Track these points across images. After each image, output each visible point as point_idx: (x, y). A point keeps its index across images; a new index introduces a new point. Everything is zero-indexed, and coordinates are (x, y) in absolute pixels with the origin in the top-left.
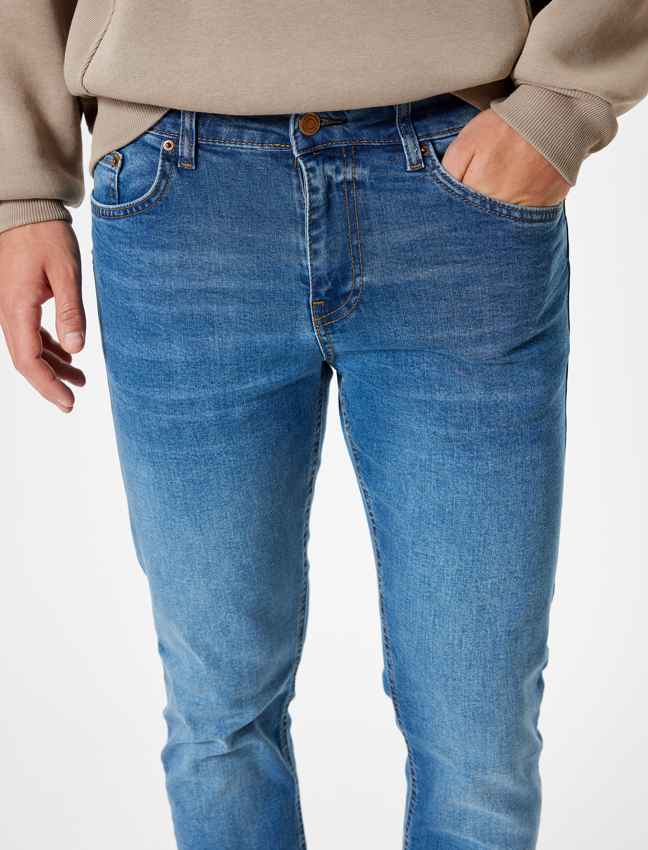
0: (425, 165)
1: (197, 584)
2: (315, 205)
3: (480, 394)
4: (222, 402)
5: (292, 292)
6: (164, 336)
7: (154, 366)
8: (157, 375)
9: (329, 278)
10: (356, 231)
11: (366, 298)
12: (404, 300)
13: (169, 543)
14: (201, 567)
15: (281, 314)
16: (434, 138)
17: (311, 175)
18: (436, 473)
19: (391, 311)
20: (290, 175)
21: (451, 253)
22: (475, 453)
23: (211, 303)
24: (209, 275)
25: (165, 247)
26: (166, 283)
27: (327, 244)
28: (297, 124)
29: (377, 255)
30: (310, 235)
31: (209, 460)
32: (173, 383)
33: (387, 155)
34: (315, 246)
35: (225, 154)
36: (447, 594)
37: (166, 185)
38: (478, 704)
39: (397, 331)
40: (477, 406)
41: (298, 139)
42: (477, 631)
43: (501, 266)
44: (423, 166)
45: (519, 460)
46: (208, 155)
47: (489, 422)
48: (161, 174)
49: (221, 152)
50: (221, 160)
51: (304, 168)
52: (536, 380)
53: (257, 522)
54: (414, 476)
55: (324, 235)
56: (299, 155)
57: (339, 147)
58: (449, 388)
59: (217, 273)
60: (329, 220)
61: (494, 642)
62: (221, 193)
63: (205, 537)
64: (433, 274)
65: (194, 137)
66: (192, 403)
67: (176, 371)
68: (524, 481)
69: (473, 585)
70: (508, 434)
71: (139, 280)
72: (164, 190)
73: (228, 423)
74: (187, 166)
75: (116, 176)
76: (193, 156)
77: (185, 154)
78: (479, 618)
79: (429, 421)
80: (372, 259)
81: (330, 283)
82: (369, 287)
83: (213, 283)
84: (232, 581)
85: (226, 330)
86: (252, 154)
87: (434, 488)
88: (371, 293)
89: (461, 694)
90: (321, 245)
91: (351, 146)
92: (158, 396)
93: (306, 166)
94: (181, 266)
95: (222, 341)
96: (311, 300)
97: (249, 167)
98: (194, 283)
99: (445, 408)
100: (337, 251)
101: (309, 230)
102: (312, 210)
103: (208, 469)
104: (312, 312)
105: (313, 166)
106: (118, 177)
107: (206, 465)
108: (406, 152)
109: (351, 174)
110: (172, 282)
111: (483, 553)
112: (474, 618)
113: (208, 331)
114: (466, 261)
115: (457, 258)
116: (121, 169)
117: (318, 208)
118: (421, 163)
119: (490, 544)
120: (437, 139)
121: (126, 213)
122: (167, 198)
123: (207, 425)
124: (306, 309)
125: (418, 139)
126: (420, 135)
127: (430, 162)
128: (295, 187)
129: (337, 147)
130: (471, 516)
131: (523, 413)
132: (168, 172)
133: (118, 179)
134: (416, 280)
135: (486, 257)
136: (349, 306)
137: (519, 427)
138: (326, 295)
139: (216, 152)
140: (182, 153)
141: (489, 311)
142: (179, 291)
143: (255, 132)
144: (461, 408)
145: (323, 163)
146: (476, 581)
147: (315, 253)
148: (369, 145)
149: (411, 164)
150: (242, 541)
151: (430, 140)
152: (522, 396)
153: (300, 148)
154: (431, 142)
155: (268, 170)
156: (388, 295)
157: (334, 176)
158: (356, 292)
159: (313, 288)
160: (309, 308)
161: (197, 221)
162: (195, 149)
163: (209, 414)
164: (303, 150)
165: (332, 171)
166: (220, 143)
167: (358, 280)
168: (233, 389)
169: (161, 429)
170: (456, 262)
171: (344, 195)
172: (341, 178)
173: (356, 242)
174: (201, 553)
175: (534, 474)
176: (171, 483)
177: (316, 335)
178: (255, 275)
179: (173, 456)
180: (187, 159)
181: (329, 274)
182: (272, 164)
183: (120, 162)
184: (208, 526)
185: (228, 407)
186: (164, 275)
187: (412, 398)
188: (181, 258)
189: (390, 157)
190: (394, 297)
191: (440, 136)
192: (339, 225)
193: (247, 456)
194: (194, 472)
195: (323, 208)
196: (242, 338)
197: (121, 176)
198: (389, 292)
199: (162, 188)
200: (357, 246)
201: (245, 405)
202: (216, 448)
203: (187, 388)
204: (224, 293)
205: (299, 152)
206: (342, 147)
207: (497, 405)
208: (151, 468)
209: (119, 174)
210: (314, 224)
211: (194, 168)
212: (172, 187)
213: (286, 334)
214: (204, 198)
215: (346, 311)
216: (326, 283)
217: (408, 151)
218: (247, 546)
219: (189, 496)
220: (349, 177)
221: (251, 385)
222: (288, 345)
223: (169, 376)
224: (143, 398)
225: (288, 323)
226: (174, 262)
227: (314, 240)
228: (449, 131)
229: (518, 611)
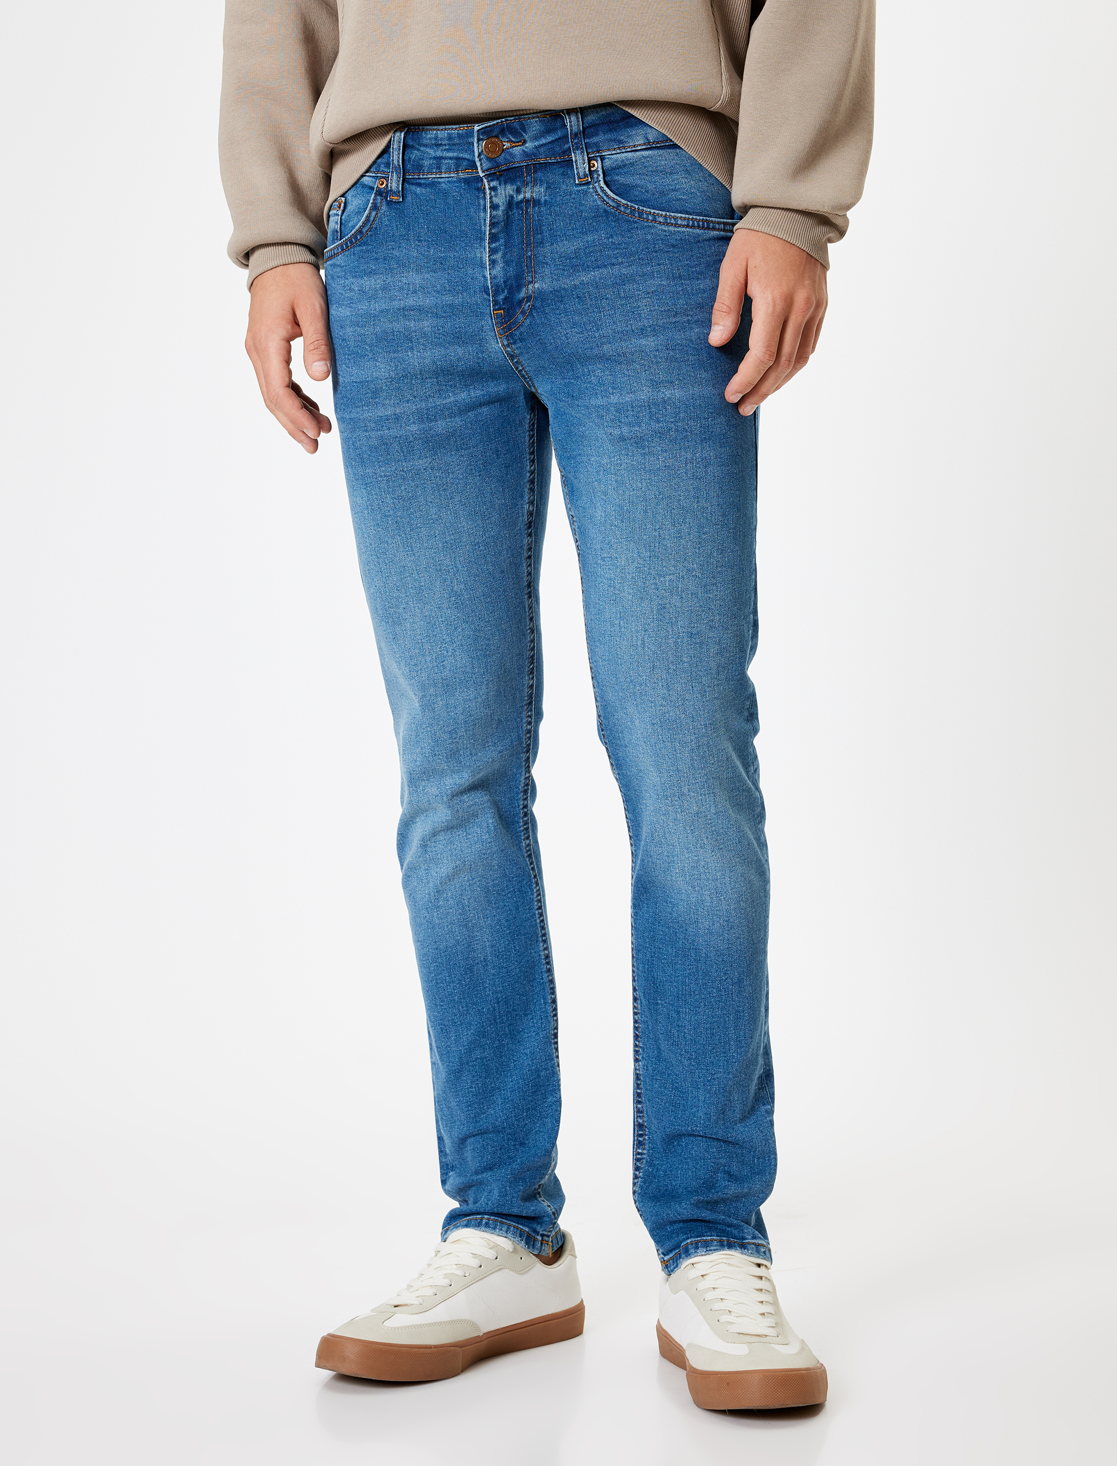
0: (591, 179)
1: (413, 611)
2: (495, 220)
3: (648, 392)
4: (426, 416)
5: (477, 304)
6: (370, 356)
7: (363, 386)
8: (365, 394)
9: (506, 286)
10: (530, 244)
11: (538, 304)
12: (571, 302)
13: (384, 569)
14: (414, 591)
15: (469, 326)
16: (603, 154)
17: (493, 193)
18: (615, 474)
19: (560, 314)
20: (478, 197)
21: (609, 257)
22: (647, 449)
23: (409, 320)
24: (407, 295)
25: (370, 273)
26: (372, 306)
27: (504, 256)
28: (480, 147)
29: (547, 263)
30: (489, 247)
31: (416, 475)
32: (379, 400)
33: (561, 170)
34: (494, 257)
35: (426, 185)
36: (629, 594)
37: (376, 215)
38: (664, 709)
39: (567, 334)
40: (646, 404)
41: (482, 161)
42: (659, 631)
43: (652, 266)
44: (590, 180)
45: (689, 456)
46: (413, 188)
47: (658, 418)
48: (372, 206)
49: (424, 184)
50: (424, 191)
51: (487, 187)
52: (704, 381)
53: (467, 547)
54: (599, 481)
55: (502, 248)
56: (484, 174)
57: (520, 166)
58: (621, 389)
59: (415, 292)
60: (508, 235)
61: (676, 643)
62: (421, 220)
63: (417, 558)
64: (595, 277)
65: (402, 173)
66: (397, 418)
67: (381, 388)
68: (695, 477)
69: (652, 582)
70: (677, 430)
71: (350, 307)
72: (373, 221)
73: (432, 437)
74: (395, 198)
75: (339, 217)
76: (400, 189)
77: (393, 188)
78: (660, 616)
79: (605, 424)
80: (543, 267)
81: (506, 291)
82: (541, 292)
83: (411, 301)
84: (445, 608)
85: (423, 345)
86: (449, 182)
87: (614, 489)
88: (542, 299)
89: (648, 700)
90: (498, 256)
91: (531, 164)
92: (366, 415)
93: (489, 185)
94: (385, 288)
95: (420, 355)
96: (492, 309)
97: (445, 194)
98: (395, 303)
99: (620, 409)
100: (512, 261)
101: (489, 243)
102: (493, 225)
103: (415, 485)
104: (494, 321)
105: (495, 185)
106: (341, 219)
107: (413, 481)
108: (575, 166)
109: (530, 193)
110: (377, 304)
111: (659, 548)
112: (655, 617)
113: (408, 347)
114: (622, 263)
115: (614, 261)
116: (343, 211)
117: (498, 223)
118: (588, 177)
119: (664, 539)
120: (607, 155)
121: (343, 249)
122: (376, 228)
123: (412, 439)
124: (490, 318)
125: (588, 155)
126: (590, 151)
127: (595, 176)
128: (482, 208)
129: (518, 167)
130: (646, 512)
131: (690, 410)
132: (378, 205)
133: (341, 221)
134: (580, 283)
135: (639, 259)
136: (523, 313)
137: (687, 424)
138: (503, 303)
139: (420, 185)
140: (391, 187)
141: (646, 306)
142: (382, 312)
143: (450, 161)
144: (632, 407)
145: (505, 183)
146: (654, 577)
147: (493, 262)
148: (546, 163)
149: (579, 178)
150: (452, 565)
151: (599, 156)
152: (690, 394)
153: (484, 168)
154: (600, 158)
155: (461, 195)
156: (556, 299)
157: (515, 196)
158: (529, 298)
159: (493, 296)
160: (492, 319)
161: (399, 247)
162: (402, 183)
163: (414, 428)
164: (487, 170)
165: (513, 191)
166: (423, 175)
167: (530, 286)
168: (435, 403)
169: (371, 448)
170: (613, 265)
171: (523, 212)
172: (521, 197)
173: (529, 254)
174: (414, 575)
175: (706, 472)
176: (382, 502)
177: (500, 345)
178: (446, 290)
179: (383, 474)
180: (395, 192)
181: (505, 282)
182: (464, 189)
183: (342, 205)
184: (419, 546)
185: (432, 421)
186: (369, 299)
187: (592, 404)
188: (384, 281)
189: (563, 172)
190: (562, 301)
191: (609, 153)
192: (516, 240)
193: (453, 473)
194: (403, 488)
195: (502, 223)
196: (438, 352)
197: (343, 217)
198: (557, 296)
199: (372, 219)
200: (530, 257)
201: (448, 420)
202: (421, 463)
203: (392, 404)
204: (420, 310)
205: (483, 172)
206: (523, 166)
207: (665, 402)
208: (364, 491)
209: (341, 216)
210: (493, 238)
211: (401, 200)
212: (381, 218)
213: (476, 346)
214: (407, 226)
215: (521, 318)
216: (503, 291)
217: (577, 165)
218: (458, 571)
219: (399, 514)
220: (528, 195)
221: (452, 399)
222: (479, 358)
223: (376, 393)
224: (354, 419)
225: (475, 335)
226: (378, 286)
227: (493, 251)
228: (619, 148)
229: (699, 613)
